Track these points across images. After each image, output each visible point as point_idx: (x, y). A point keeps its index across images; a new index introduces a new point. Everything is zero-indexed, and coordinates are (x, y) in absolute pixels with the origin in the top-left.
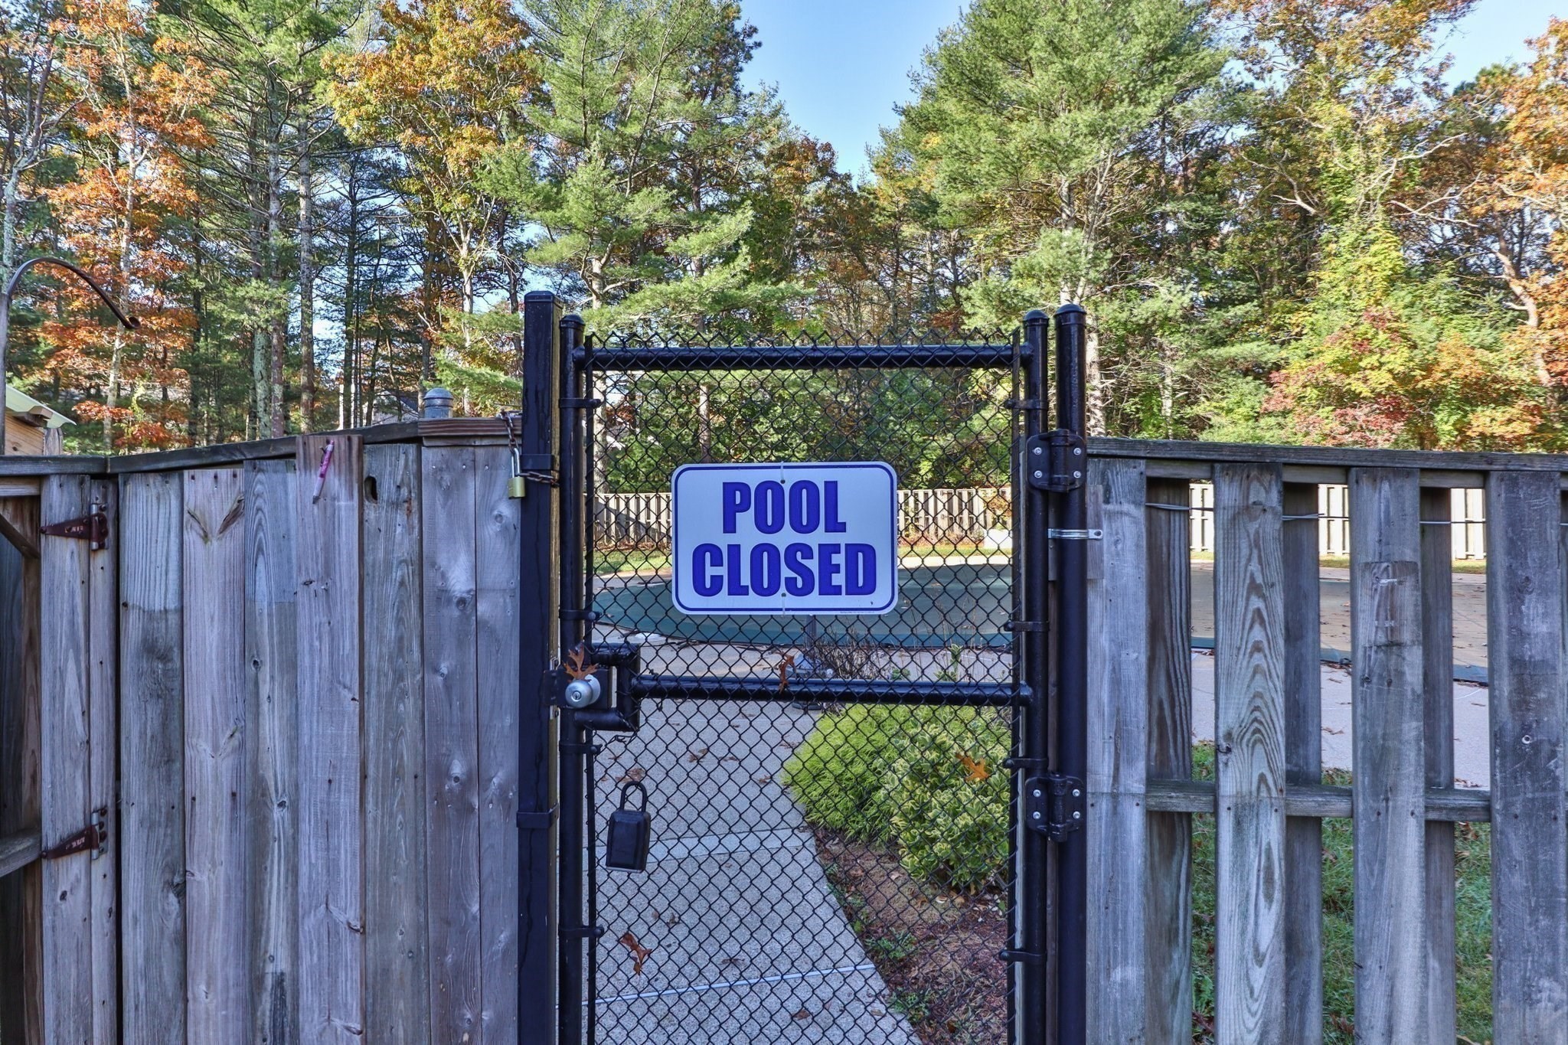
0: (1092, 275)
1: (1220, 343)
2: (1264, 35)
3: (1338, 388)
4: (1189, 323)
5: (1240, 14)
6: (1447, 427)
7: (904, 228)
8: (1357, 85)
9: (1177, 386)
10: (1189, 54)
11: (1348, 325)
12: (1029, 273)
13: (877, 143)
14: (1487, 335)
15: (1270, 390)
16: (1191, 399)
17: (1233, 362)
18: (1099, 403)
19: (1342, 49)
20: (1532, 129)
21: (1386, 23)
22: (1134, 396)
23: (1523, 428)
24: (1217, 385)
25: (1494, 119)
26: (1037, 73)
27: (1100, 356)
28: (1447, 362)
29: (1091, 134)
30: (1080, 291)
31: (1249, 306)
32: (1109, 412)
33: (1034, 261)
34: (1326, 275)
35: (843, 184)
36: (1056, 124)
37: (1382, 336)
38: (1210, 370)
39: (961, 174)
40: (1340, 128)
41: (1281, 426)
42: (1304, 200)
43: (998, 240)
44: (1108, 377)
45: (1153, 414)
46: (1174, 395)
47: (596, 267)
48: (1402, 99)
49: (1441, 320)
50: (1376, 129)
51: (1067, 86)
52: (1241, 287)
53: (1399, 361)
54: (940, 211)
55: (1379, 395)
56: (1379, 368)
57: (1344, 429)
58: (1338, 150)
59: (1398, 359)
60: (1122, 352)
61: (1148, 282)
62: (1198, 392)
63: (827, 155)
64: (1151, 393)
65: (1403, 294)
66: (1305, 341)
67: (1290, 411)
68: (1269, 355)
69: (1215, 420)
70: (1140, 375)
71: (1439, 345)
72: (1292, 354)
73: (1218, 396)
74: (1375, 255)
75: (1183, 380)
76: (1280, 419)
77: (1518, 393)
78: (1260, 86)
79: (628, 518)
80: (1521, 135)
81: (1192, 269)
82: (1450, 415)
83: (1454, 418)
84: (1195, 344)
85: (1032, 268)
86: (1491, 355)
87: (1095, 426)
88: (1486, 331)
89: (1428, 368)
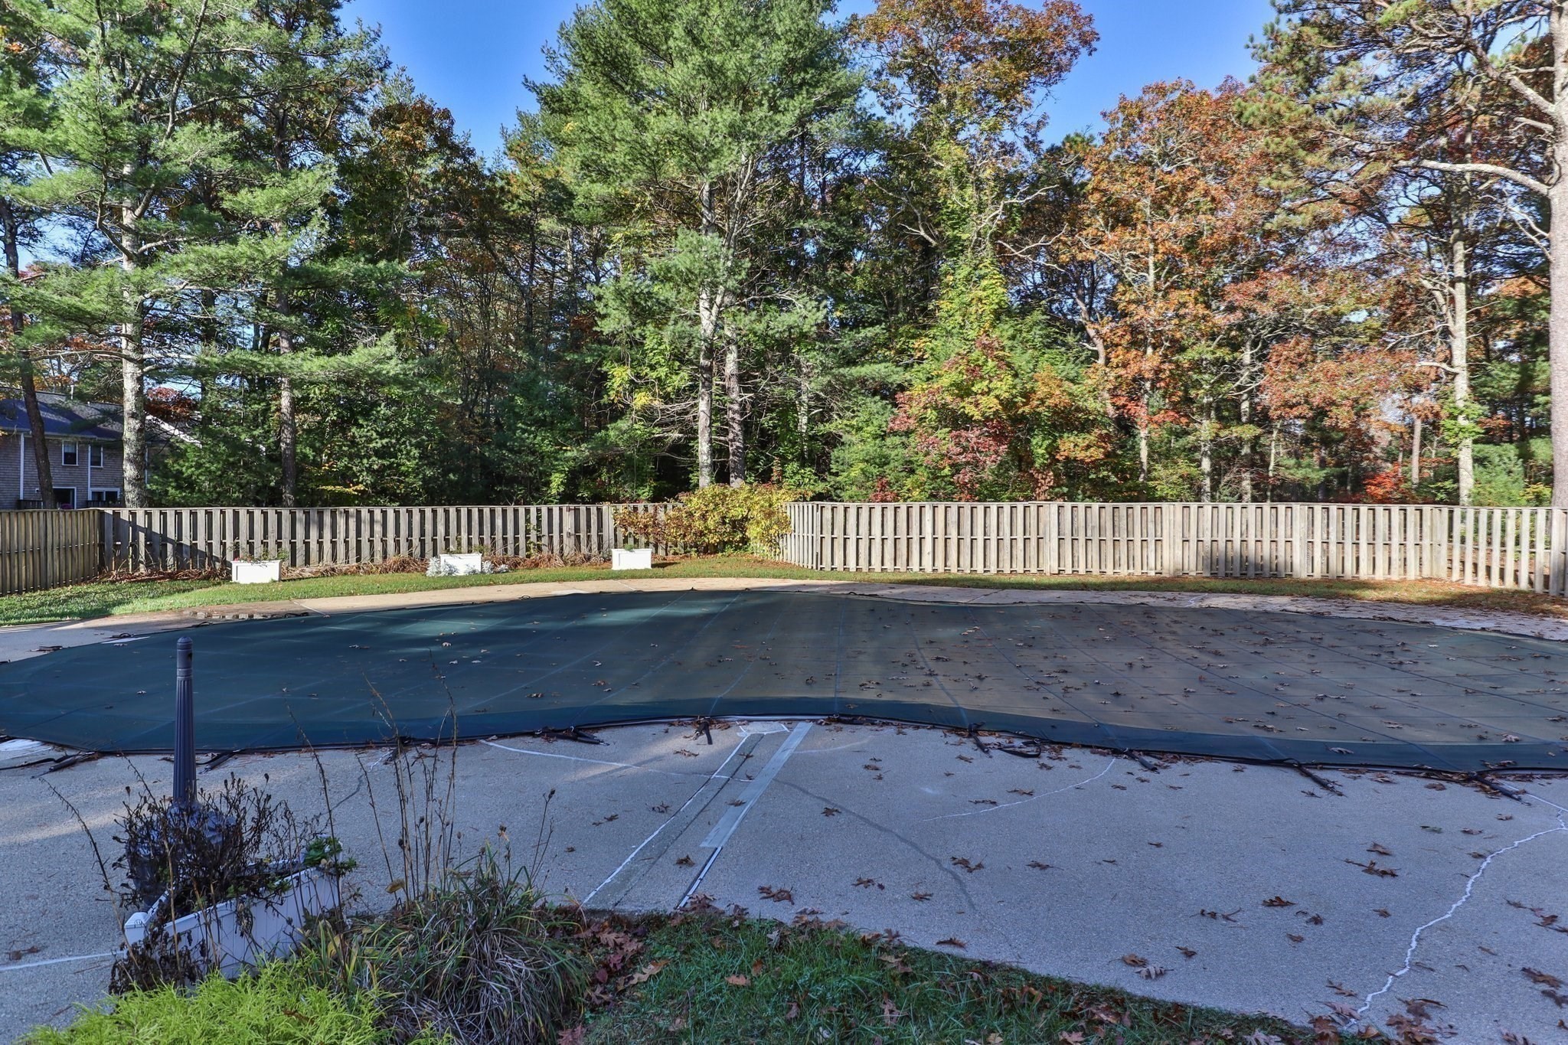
0: (731, 283)
1: (851, 363)
2: (894, 72)
3: (954, 411)
4: (823, 341)
5: (873, 44)
6: (1041, 451)
7: (542, 221)
8: (973, 130)
9: (812, 403)
10: (826, 69)
11: (962, 352)
12: (664, 277)
13: (513, 125)
14: (1071, 369)
15: (895, 410)
16: (824, 417)
17: (863, 381)
18: (737, 417)
19: (960, 93)
20: (1104, 191)
21: (996, 76)
22: (772, 411)
23: (1097, 454)
24: (848, 403)
25: (1076, 181)
26: (677, 64)
27: (739, 369)
28: (1041, 391)
29: (730, 135)
30: (718, 300)
31: (877, 329)
32: (746, 426)
33: (671, 263)
34: (945, 305)
35: (465, 159)
36: (694, 120)
37: (991, 364)
38: (841, 389)
39: (595, 162)
40: (957, 168)
41: (905, 446)
42: (926, 230)
43: (637, 240)
44: (746, 390)
45: (789, 430)
46: (809, 412)
47: (128, 219)
48: (1008, 150)
49: (1036, 353)
50: (988, 173)
51: (707, 82)
52: (869, 310)
53: (1004, 388)
54: (576, 203)
55: (987, 419)
56: (988, 393)
57: (959, 449)
58: (955, 189)
59: (1003, 386)
60: (760, 366)
61: (785, 296)
62: (832, 410)
63: (446, 125)
64: (786, 409)
65: (1006, 328)
66: (926, 365)
67: (913, 431)
68: (895, 377)
69: (846, 438)
70: (778, 390)
71: (1036, 376)
72: (915, 376)
73: (849, 414)
74: (984, 290)
75: (817, 398)
76: (904, 439)
77: (1094, 423)
78: (889, 120)
79: (164, 537)
80: (1097, 196)
81: (827, 288)
82: (1044, 439)
83: (1047, 442)
84: (829, 362)
85: (668, 270)
86: (1075, 387)
87: (733, 440)
88: (1070, 365)
89: (1027, 395)
